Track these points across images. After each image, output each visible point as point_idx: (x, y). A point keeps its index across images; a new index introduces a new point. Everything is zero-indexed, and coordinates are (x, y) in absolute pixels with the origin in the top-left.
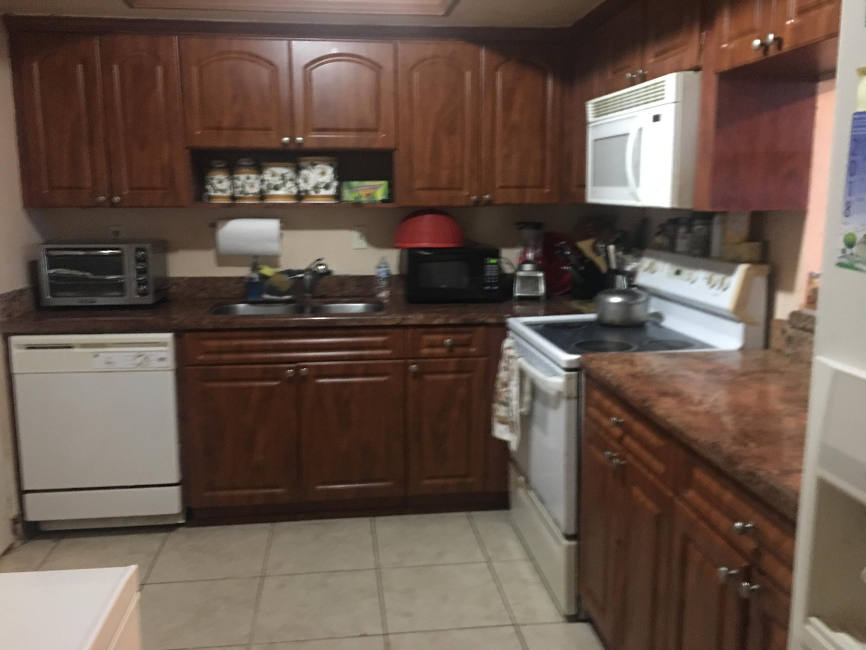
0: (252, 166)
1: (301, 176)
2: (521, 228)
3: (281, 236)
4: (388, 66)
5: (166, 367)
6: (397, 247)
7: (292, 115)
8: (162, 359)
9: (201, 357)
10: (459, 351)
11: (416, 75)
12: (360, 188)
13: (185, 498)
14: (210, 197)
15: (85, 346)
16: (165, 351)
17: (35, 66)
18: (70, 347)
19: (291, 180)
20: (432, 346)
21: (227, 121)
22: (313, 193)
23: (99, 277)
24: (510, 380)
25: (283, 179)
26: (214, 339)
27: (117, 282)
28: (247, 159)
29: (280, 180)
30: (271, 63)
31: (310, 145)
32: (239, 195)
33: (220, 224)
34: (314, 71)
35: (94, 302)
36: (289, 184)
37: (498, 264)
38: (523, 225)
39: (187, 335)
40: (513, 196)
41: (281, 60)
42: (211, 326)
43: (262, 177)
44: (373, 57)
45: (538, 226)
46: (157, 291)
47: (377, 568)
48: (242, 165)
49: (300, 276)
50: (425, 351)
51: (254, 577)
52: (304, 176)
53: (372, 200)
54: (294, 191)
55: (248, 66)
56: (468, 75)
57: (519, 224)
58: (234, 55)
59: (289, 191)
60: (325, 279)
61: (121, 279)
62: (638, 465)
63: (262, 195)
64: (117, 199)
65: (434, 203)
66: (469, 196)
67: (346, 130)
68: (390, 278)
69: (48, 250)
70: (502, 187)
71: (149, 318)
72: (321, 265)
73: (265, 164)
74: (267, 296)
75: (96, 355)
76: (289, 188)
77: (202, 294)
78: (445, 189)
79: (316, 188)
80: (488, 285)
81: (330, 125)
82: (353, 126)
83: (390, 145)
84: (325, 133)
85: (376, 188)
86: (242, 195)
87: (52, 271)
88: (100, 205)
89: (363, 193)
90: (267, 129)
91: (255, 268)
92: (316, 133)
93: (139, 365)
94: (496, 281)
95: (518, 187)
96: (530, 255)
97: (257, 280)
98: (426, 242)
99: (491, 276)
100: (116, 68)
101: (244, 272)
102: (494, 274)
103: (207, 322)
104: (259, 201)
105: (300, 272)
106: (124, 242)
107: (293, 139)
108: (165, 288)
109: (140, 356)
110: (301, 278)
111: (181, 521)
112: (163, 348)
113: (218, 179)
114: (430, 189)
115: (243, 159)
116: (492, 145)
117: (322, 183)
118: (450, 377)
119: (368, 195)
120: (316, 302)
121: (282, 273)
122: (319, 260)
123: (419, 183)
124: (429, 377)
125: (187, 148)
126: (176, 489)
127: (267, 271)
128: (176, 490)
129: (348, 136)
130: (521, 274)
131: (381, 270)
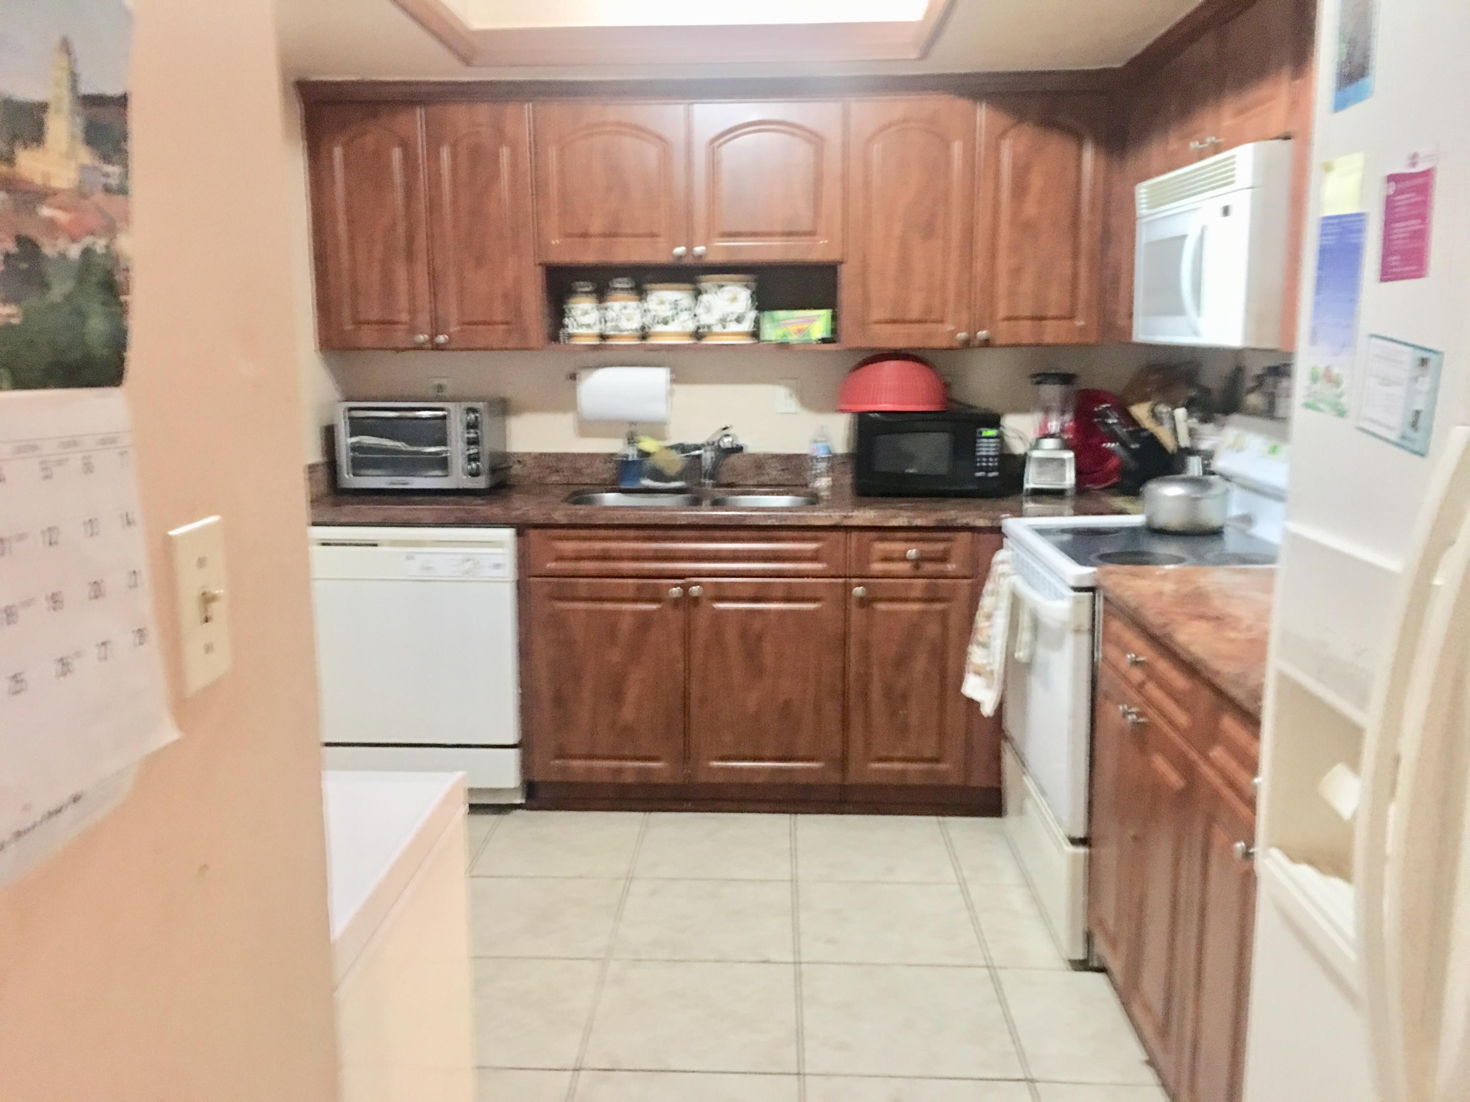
0: (631, 289)
1: (702, 305)
2: (1039, 383)
3: (671, 393)
4: (834, 136)
5: (504, 577)
6: (843, 411)
7: (689, 214)
8: (497, 566)
9: (551, 565)
10: (929, 567)
11: (876, 150)
12: (788, 321)
13: (526, 767)
14: (570, 336)
15: (395, 543)
16: (504, 554)
17: (338, 152)
18: (375, 545)
19: (688, 309)
20: (886, 559)
21: (597, 225)
22: (717, 329)
23: (415, 449)
24: (996, 608)
25: (676, 308)
26: (568, 539)
27: (440, 456)
28: (626, 279)
29: (671, 309)
30: (660, 138)
31: (716, 258)
32: (612, 333)
33: (583, 374)
34: (724, 148)
35: (407, 484)
36: (685, 316)
37: (1000, 437)
38: (1041, 378)
39: (533, 533)
40: (1025, 332)
41: (675, 133)
42: (564, 521)
43: (646, 306)
44: (810, 123)
45: (1066, 379)
46: (494, 470)
47: (794, 881)
48: (616, 289)
49: (697, 452)
50: (877, 567)
51: (618, 879)
52: (707, 304)
53: (806, 338)
54: (691, 326)
55: (629, 144)
56: (957, 147)
57: (1034, 376)
58: (609, 128)
59: (683, 327)
60: (734, 458)
61: (446, 452)
62: (1160, 722)
63: (644, 334)
64: (441, 339)
65: (900, 343)
66: (954, 333)
67: (770, 234)
68: (832, 458)
69: (351, 409)
70: (1008, 319)
71: (483, 508)
72: (727, 436)
73: (648, 286)
74: (647, 483)
75: (409, 557)
76: (685, 321)
77: (555, 478)
78: (919, 321)
79: (723, 321)
80: (981, 469)
81: (744, 228)
82: (778, 228)
83: (833, 256)
84: (737, 239)
85: (811, 320)
86: (616, 333)
87: (354, 439)
88: (419, 348)
89: (793, 328)
90: (653, 235)
91: (631, 440)
92: (727, 239)
93: (467, 572)
94: (996, 464)
95: (1033, 318)
96: (1054, 426)
97: (636, 458)
98: (885, 403)
99: (988, 457)
100: (445, 153)
101: (616, 446)
102: (992, 454)
103: (560, 516)
104: (640, 341)
105: (698, 447)
106: (453, 400)
107: (690, 249)
108: (503, 466)
109: (468, 560)
110: (699, 457)
111: (519, 801)
112: (500, 551)
113: (582, 309)
114: (893, 321)
115: (620, 279)
116: (993, 255)
117: (732, 313)
118: (915, 607)
119: (799, 331)
120: (719, 493)
121: (672, 447)
122: (725, 429)
123: (877, 313)
124: (881, 606)
125: (540, 264)
126: (514, 753)
127: (648, 444)
128: (513, 755)
129: (771, 243)
130: (1036, 454)
131: (820, 445)
